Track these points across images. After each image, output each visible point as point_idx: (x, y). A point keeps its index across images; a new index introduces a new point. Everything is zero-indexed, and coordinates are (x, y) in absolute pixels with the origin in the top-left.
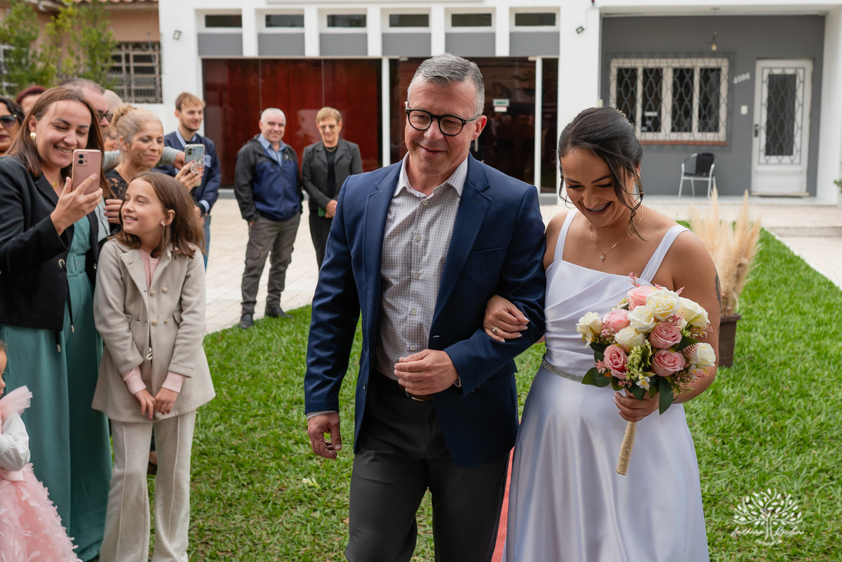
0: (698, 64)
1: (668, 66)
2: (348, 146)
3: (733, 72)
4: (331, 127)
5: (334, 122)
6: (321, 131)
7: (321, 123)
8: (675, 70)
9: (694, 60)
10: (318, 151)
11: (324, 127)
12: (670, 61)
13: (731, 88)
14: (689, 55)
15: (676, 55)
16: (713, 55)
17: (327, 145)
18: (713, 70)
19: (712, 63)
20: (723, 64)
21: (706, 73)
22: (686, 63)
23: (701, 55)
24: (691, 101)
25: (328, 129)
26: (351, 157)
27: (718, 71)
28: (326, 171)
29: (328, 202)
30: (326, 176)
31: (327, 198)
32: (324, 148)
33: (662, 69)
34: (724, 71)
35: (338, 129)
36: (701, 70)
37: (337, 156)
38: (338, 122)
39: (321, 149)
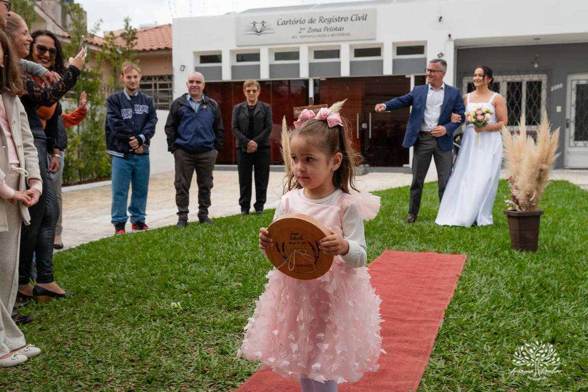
0: (525, 79)
1: (503, 81)
2: (264, 105)
3: (550, 83)
4: (254, 91)
5: (256, 88)
6: (246, 94)
7: (247, 89)
8: (509, 84)
9: (522, 76)
10: (243, 108)
11: (249, 91)
12: (504, 77)
13: (549, 94)
14: (518, 72)
15: (509, 73)
16: (536, 72)
17: (250, 104)
18: (535, 82)
19: (535, 78)
20: (544, 78)
21: (530, 85)
22: (517, 78)
23: (527, 72)
24: (520, 104)
25: (252, 93)
26: (265, 113)
27: (539, 84)
28: (248, 121)
29: (249, 141)
30: (248, 125)
31: (248, 139)
32: (248, 106)
33: (499, 83)
34: (544, 83)
35: (258, 94)
36: (527, 82)
37: (256, 111)
38: (258, 89)
39: (245, 106)
